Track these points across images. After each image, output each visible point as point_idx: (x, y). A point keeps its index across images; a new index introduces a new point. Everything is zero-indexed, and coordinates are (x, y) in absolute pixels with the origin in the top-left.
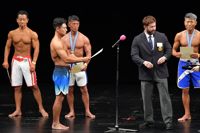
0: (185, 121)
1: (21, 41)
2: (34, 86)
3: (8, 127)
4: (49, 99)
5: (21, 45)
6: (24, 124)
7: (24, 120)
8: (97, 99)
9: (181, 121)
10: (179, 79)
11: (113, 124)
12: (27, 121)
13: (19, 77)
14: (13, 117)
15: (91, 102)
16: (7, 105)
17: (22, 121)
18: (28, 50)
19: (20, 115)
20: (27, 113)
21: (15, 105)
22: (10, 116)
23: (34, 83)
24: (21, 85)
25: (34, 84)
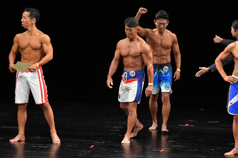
0: (234, 156)
1: (29, 45)
2: (44, 103)
3: (8, 155)
4: (61, 121)
5: (29, 51)
6: (29, 152)
7: (29, 147)
8: (123, 123)
9: (229, 156)
10: (229, 103)
11: (142, 156)
12: (33, 149)
13: (24, 93)
14: (15, 143)
15: (115, 127)
16: (7, 127)
17: (26, 148)
18: (37, 57)
19: (23, 140)
20: (33, 138)
21: (17, 128)
22: (12, 141)
23: (45, 100)
24: (27, 102)
25: (44, 102)
